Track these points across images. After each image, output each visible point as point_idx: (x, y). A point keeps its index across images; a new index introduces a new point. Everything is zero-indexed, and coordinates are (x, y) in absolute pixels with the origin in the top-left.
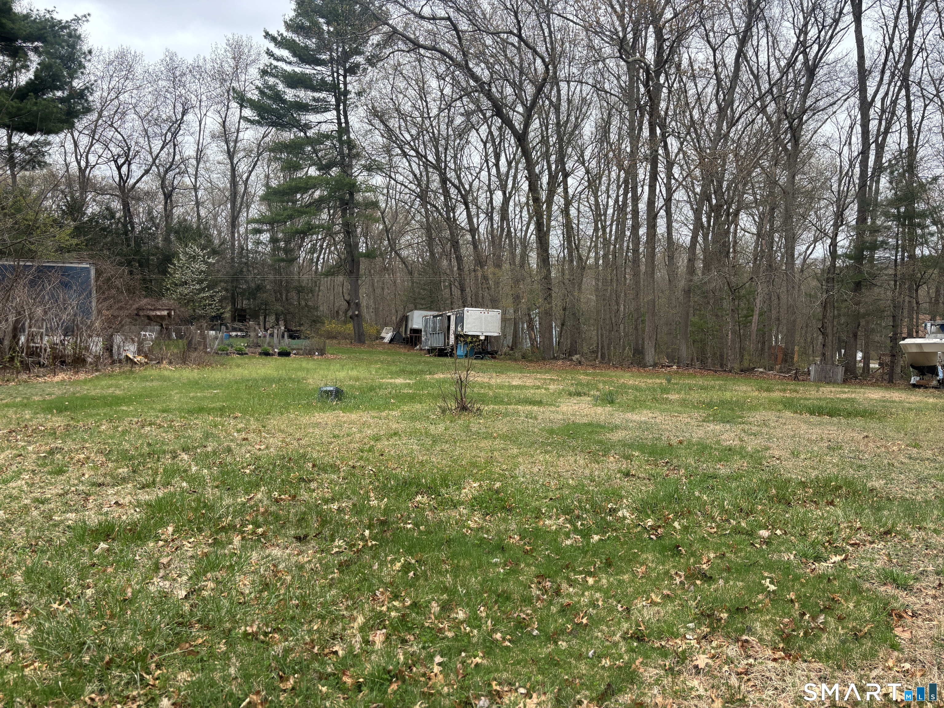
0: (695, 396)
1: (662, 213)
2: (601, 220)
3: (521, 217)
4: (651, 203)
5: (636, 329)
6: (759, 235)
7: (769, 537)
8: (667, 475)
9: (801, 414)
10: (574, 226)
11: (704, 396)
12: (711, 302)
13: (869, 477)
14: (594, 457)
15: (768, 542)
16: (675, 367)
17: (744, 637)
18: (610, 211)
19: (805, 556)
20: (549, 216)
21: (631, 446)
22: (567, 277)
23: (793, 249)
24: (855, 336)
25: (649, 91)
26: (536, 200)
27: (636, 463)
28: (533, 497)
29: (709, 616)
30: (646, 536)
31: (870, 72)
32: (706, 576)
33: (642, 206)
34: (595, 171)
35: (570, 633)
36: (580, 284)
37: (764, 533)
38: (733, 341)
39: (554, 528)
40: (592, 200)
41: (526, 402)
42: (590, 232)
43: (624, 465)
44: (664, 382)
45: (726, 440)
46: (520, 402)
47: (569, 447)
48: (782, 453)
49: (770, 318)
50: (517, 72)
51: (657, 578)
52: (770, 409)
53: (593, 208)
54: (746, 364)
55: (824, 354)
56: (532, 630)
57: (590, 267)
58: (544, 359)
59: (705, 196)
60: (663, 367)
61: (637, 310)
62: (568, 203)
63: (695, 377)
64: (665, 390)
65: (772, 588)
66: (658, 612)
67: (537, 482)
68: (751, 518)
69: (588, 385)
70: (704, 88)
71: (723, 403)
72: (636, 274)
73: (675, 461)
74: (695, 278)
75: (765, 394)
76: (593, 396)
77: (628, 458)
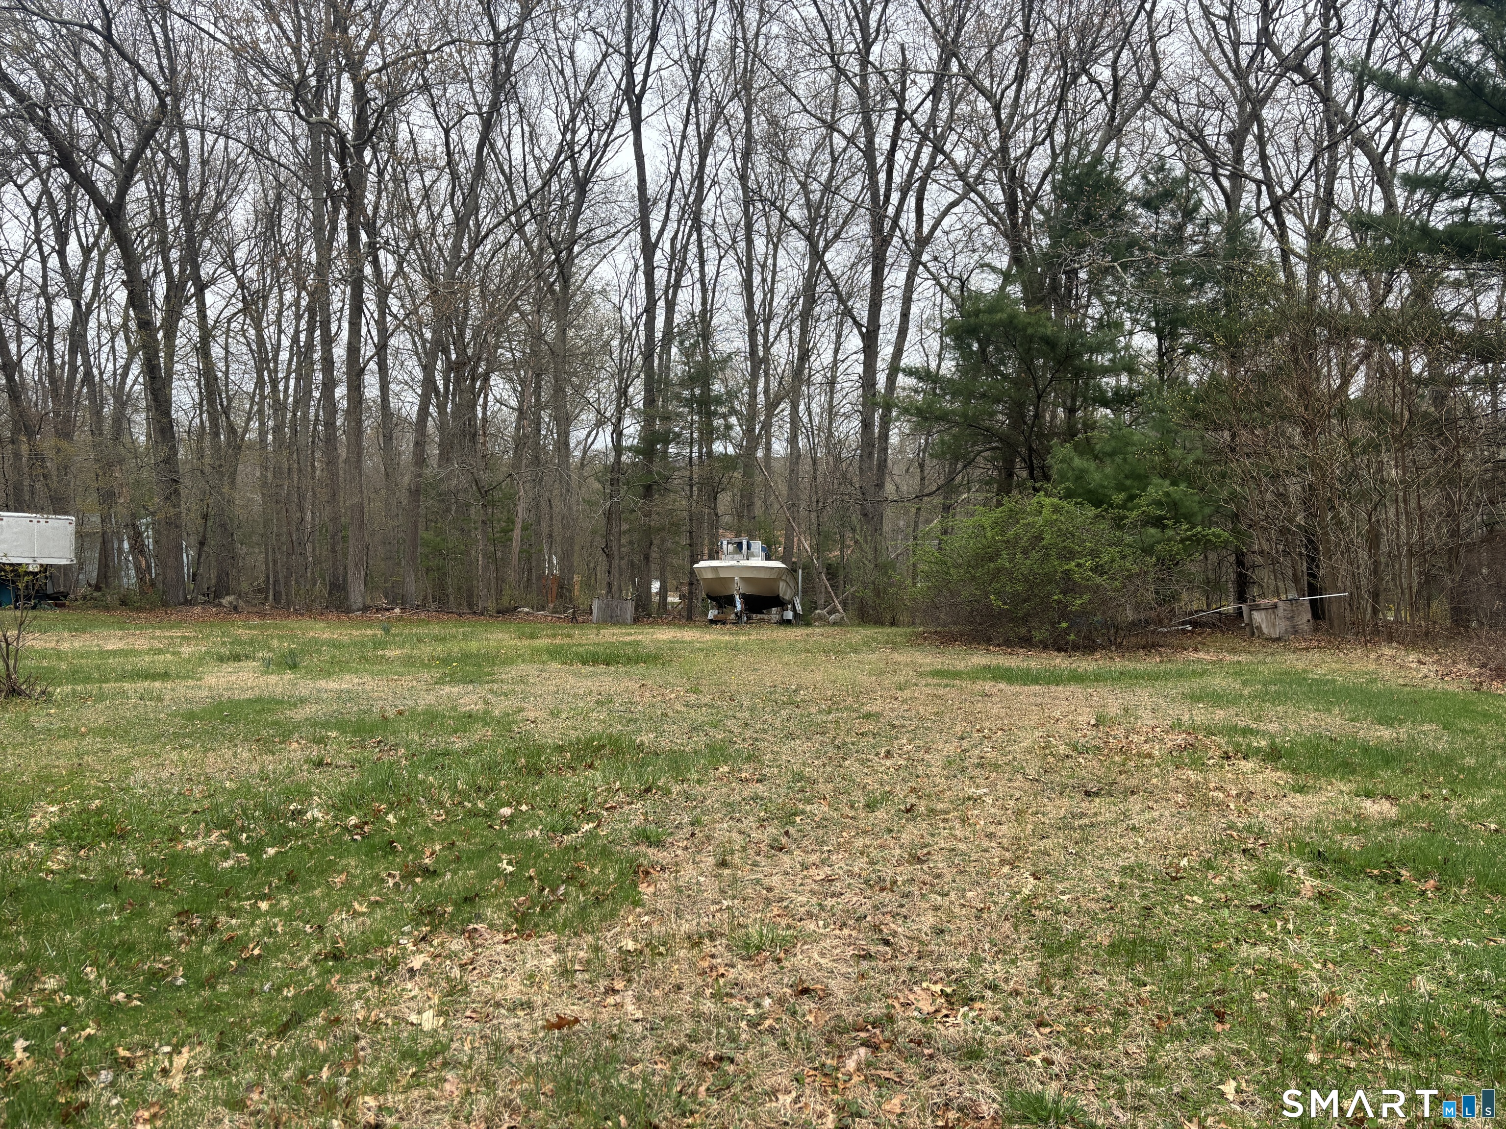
0: (425, 650)
1: (373, 366)
2: (268, 368)
3: (113, 348)
4: (353, 349)
5: (333, 550)
6: (520, 410)
7: (512, 815)
8: (379, 759)
9: (571, 664)
10: (220, 374)
11: (440, 649)
12: (454, 508)
13: (639, 731)
14: (266, 746)
15: (509, 821)
16: (397, 610)
17: (471, 927)
18: (284, 356)
19: (553, 829)
20: (170, 355)
21: (326, 725)
22: (207, 460)
23: (567, 434)
24: (647, 558)
25: (346, 175)
26: (145, 325)
27: (332, 747)
28: (162, 813)
29: (429, 913)
30: (347, 838)
31: (655, 202)
32: (428, 870)
33: (339, 352)
34: (255, 286)
35: (233, 973)
36: (233, 475)
37: (506, 811)
38: (485, 568)
39: (201, 850)
40: (251, 333)
41: (139, 676)
42: (249, 386)
43: (314, 753)
44: (379, 633)
45: (465, 705)
46: (123, 676)
47: (223, 735)
48: (539, 714)
49: (538, 534)
50: (102, 94)
51: (363, 886)
52: (532, 661)
53: (254, 347)
54: (505, 602)
55: (609, 584)
56: (176, 978)
57: (251, 447)
58: (165, 604)
59: (440, 346)
60: (378, 610)
61: (335, 519)
62: (206, 336)
63: (428, 623)
64: (380, 644)
65: (510, 869)
66: (363, 923)
67: (169, 792)
68: (492, 796)
69: (252, 642)
70: (434, 182)
71: (465, 658)
72: (331, 462)
73: (391, 738)
74: (427, 471)
75: (526, 642)
76: (264, 659)
77: (321, 741)
